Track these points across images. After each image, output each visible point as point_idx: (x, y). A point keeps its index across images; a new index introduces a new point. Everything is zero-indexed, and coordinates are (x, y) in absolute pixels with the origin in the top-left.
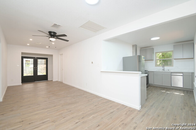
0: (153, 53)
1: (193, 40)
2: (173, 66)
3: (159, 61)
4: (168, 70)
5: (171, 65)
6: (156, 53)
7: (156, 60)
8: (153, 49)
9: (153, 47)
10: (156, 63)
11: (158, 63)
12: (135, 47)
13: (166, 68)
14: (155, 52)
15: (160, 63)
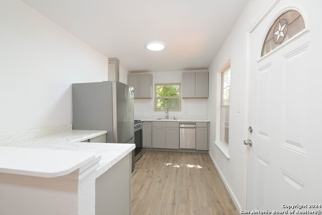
0: (152, 84)
1: (207, 68)
2: (180, 110)
3: (159, 101)
4: (174, 119)
5: (178, 108)
6: (156, 85)
7: (156, 99)
8: (151, 76)
9: (151, 73)
10: (156, 103)
11: (159, 105)
12: (114, 63)
13: (172, 114)
14: (154, 82)
15: (161, 104)
